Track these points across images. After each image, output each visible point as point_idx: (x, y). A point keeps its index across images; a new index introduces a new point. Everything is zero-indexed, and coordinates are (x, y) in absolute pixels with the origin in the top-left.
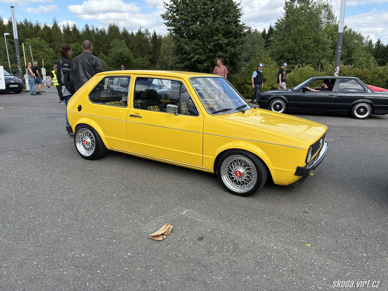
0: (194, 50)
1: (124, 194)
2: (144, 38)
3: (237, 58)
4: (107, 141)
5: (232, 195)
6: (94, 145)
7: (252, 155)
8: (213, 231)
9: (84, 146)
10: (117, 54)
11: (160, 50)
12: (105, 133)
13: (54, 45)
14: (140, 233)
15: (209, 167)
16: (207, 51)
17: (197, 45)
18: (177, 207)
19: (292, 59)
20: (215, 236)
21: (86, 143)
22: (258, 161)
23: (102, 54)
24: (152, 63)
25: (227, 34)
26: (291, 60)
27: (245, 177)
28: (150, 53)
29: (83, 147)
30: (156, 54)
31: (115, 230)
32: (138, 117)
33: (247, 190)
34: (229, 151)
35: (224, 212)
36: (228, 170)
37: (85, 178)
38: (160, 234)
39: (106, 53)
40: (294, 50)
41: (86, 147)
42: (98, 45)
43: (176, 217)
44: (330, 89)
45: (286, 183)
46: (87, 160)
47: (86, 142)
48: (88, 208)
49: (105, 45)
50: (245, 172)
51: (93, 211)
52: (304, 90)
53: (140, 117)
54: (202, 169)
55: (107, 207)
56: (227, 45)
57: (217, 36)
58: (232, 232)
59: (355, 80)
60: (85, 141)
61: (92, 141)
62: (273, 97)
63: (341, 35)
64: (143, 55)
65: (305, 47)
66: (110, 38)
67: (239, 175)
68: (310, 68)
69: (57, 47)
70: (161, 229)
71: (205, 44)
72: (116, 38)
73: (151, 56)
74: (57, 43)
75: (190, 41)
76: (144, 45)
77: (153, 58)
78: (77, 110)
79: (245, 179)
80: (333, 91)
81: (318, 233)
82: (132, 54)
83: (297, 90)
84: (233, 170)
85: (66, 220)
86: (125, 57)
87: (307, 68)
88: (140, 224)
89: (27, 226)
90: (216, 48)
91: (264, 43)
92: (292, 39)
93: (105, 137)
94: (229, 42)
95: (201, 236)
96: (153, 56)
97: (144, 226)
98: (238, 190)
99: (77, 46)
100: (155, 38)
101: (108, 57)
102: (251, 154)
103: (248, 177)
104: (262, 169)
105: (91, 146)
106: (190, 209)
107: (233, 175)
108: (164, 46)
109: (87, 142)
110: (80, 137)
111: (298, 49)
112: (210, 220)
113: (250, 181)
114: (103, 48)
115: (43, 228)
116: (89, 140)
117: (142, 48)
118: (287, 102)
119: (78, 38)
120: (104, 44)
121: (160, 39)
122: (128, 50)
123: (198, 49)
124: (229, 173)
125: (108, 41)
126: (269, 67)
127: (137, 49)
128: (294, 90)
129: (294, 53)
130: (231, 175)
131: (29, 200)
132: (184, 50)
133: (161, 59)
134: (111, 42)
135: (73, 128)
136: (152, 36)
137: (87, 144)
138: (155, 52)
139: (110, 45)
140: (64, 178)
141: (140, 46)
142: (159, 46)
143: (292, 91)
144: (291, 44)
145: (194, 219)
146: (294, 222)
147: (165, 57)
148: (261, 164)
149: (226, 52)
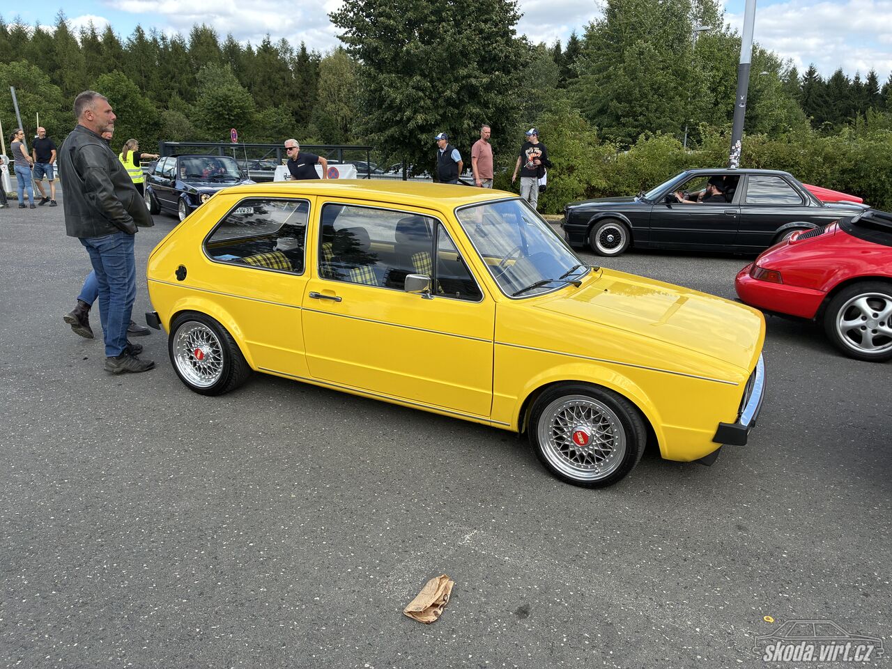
0: (412, 102)
1: (315, 490)
2: (277, 60)
3: (507, 119)
4: (252, 354)
5: (565, 485)
6: (219, 360)
7: (616, 395)
8: (546, 590)
9: (195, 364)
10: (217, 98)
11: (317, 89)
12: (247, 335)
13: (61, 77)
14: (378, 603)
15: (508, 419)
16: (441, 102)
17: (417, 88)
18: (447, 525)
19: (627, 116)
20: (554, 602)
21: (198, 355)
22: (629, 409)
23: (178, 99)
24: (297, 121)
25: (488, 62)
26: (624, 117)
27: (595, 446)
28: (292, 96)
29: (191, 366)
30: (307, 98)
31: (318, 598)
32: (333, 301)
33: (602, 475)
34: (557, 385)
35: (559, 535)
36: (556, 428)
37: (211, 447)
38: (429, 606)
39: (189, 97)
40: (631, 95)
41: (199, 366)
42: (166, 76)
43: (451, 552)
44: (727, 198)
45: (690, 458)
46: (202, 397)
47: (199, 353)
48: (238, 534)
49: (184, 76)
50: (597, 435)
51: (251, 544)
52: (670, 200)
53: (338, 300)
54: (488, 424)
55: (284, 532)
56: (489, 88)
57: (466, 66)
58: (589, 590)
59: (782, 177)
60: (196, 352)
61: (214, 352)
62: (600, 216)
63: (745, 68)
64: (277, 101)
65: (655, 87)
66: (196, 59)
67: (581, 440)
68: (672, 140)
69: (67, 81)
70: (426, 589)
71: (437, 86)
72: (210, 59)
73: (295, 104)
74: (68, 73)
75: (399, 78)
76: (278, 76)
77: (302, 109)
78: (176, 276)
79: (596, 450)
80: (733, 202)
81: (782, 585)
82: (251, 99)
83: (654, 200)
84: (568, 428)
85: (193, 575)
86: (236, 107)
87: (666, 140)
88: (372, 577)
89: (103, 596)
90: (461, 97)
91: (556, 74)
92: (625, 69)
93: (247, 343)
94: (492, 82)
95: (522, 603)
96: (301, 104)
97: (383, 583)
98: (577, 473)
99: (118, 81)
100: (305, 61)
101: (193, 105)
102: (613, 393)
103: (603, 445)
104: (638, 428)
105: (212, 364)
106: (479, 530)
107: (568, 441)
108: (326, 79)
109: (202, 354)
110: (182, 341)
111: (640, 91)
112: (532, 558)
113: (608, 453)
114: (180, 83)
115: (143, 601)
116: (206, 349)
117: (273, 85)
118: (631, 227)
119: (117, 58)
120: (181, 73)
121: (316, 63)
122: (240, 88)
123: (420, 98)
124: (558, 434)
125: (191, 66)
126: (580, 140)
127: (263, 88)
128: (646, 201)
129: (630, 102)
130: (561, 438)
131: (89, 519)
132: (388, 101)
133: (320, 111)
134: (198, 69)
135: (166, 320)
136: (298, 56)
137: (201, 358)
138: (305, 94)
139: (197, 76)
140: (158, 451)
141: (269, 79)
142: (314, 80)
143: (643, 201)
144: (622, 80)
145: (495, 558)
146: (721, 557)
147: (330, 107)
148: (635, 416)
149: (485, 105)
